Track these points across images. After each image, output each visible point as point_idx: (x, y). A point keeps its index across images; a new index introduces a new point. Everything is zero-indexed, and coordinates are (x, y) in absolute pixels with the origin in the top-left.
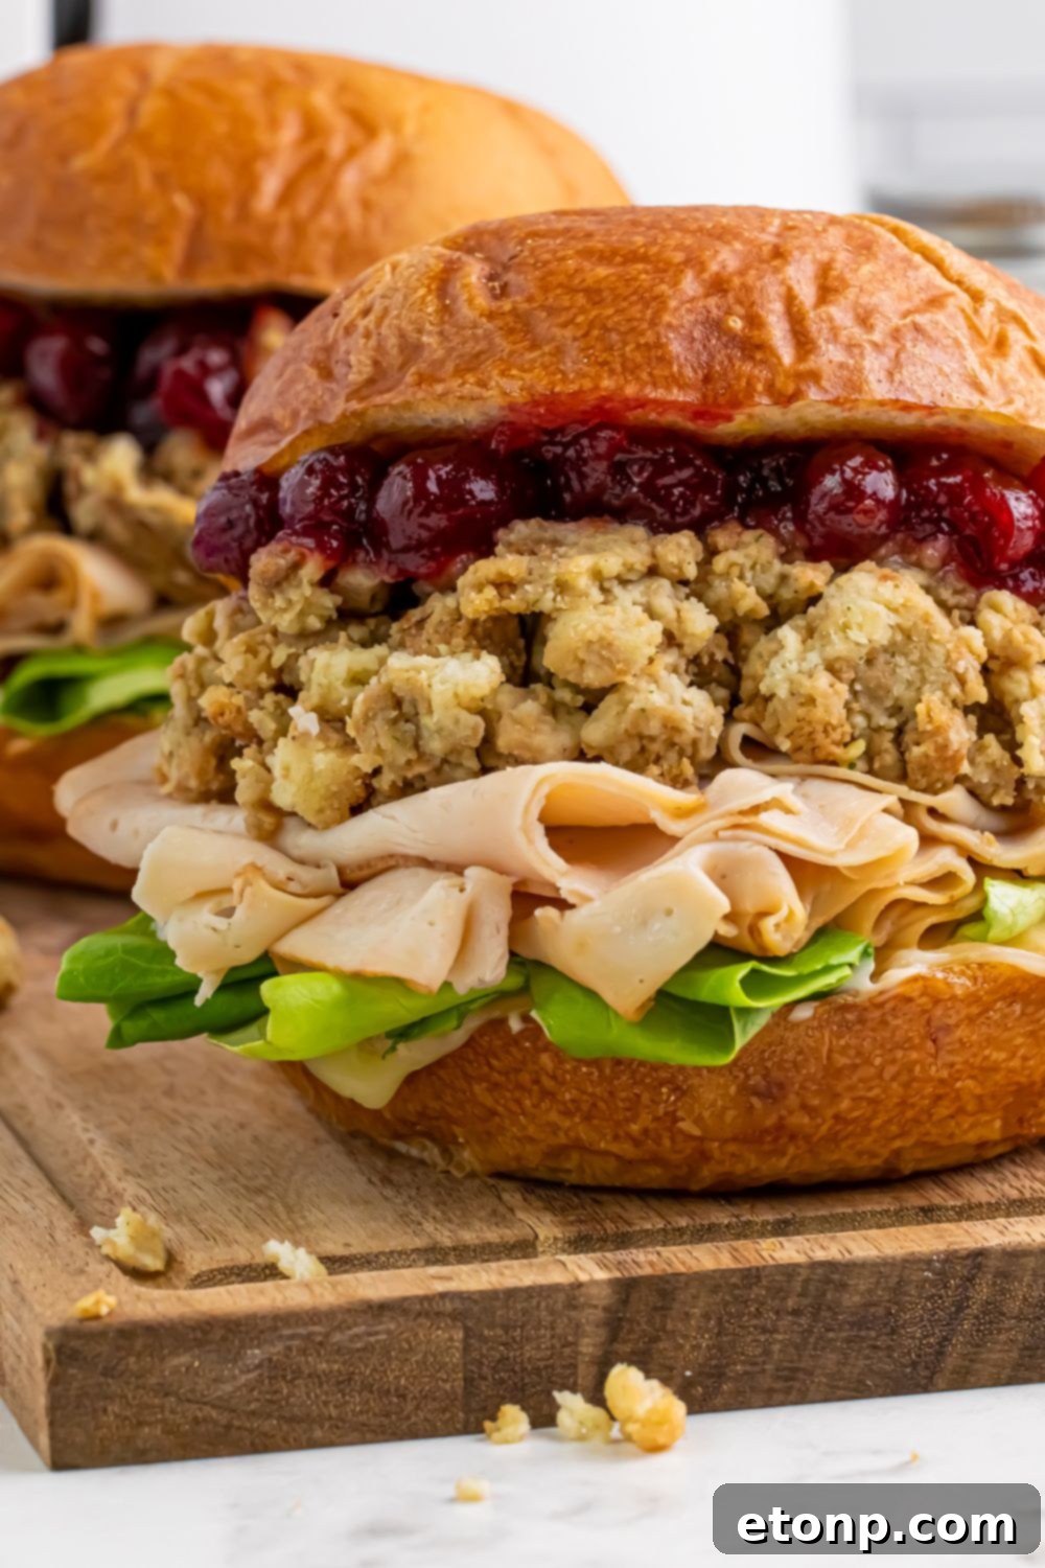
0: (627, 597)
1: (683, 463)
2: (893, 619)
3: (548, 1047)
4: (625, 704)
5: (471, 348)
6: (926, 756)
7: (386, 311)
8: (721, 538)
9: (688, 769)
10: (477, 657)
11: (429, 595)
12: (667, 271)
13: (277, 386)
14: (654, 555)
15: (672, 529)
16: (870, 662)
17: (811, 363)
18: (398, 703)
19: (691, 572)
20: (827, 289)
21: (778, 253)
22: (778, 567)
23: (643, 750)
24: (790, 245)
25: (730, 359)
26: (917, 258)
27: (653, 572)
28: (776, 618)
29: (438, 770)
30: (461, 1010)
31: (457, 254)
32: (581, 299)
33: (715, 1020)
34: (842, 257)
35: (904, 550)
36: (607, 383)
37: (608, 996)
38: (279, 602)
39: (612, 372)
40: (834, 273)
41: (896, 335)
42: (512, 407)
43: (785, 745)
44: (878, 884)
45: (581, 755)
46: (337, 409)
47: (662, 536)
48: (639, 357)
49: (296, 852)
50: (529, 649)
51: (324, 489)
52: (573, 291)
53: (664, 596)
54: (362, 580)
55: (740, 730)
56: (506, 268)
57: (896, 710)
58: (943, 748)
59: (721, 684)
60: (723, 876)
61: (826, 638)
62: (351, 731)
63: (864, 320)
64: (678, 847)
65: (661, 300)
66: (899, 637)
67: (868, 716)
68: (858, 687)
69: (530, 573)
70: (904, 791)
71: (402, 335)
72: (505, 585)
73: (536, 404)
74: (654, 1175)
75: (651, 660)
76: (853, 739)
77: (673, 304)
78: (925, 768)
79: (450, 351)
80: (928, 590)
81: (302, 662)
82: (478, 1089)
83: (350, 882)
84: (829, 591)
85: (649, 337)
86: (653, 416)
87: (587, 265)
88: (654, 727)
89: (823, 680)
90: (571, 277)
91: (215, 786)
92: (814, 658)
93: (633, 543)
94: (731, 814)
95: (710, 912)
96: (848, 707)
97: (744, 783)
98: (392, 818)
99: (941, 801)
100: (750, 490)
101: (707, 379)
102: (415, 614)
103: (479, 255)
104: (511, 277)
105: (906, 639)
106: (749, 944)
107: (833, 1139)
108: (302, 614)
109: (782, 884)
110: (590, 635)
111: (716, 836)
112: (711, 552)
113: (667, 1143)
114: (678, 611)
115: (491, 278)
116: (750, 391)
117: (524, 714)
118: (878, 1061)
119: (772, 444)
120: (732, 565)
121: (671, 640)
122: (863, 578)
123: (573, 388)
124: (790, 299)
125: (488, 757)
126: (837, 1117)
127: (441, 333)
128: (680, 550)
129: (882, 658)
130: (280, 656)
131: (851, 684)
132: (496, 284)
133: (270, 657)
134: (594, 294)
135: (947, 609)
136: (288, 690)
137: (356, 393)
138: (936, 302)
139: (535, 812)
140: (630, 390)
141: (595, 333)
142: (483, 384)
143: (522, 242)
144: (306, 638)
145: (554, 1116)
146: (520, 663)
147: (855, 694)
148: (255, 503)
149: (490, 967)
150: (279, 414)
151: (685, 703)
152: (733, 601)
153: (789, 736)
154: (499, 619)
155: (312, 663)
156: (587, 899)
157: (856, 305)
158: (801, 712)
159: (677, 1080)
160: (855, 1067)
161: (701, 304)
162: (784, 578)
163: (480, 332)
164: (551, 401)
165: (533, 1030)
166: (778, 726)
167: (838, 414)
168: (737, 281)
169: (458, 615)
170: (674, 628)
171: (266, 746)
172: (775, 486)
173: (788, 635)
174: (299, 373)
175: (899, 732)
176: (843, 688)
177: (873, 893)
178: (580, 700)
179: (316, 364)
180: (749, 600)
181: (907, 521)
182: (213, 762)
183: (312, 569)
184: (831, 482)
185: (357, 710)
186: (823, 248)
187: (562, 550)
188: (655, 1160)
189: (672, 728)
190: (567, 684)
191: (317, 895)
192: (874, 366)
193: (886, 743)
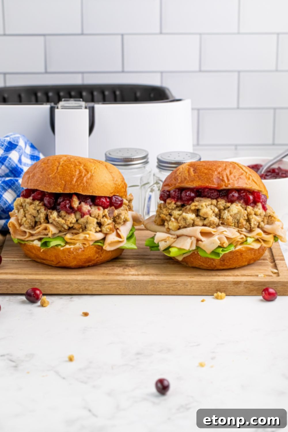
0: (209, 207)
1: (215, 192)
2: (237, 210)
3: (199, 255)
4: (209, 220)
5: (192, 179)
6: (241, 225)
7: (182, 174)
8: (219, 200)
9: (215, 226)
10: (192, 214)
11: (186, 205)
12: (214, 171)
13: (169, 181)
14: (211, 202)
15: (213, 199)
16: (235, 215)
17: (230, 182)
18: (184, 218)
19: (215, 204)
20: (231, 174)
21: (225, 169)
22: (225, 203)
23: (210, 224)
24: (227, 168)
25: (220, 182)
26: (240, 168)
27: (211, 204)
28: (225, 209)
29: (188, 226)
30: (190, 251)
31: (189, 167)
32: (204, 174)
33: (218, 254)
34: (232, 169)
35: (239, 201)
36: (207, 184)
37: (207, 251)
38: (170, 205)
39: (208, 183)
40: (231, 171)
41: (238, 178)
42: (197, 186)
43: (225, 224)
44: (235, 239)
45: (204, 225)
46: (177, 185)
47: (212, 200)
48: (211, 181)
49: (172, 233)
50: (198, 212)
51: (175, 193)
52: (203, 173)
53: (213, 207)
54: (179, 203)
55: (221, 222)
56: (195, 170)
57: (237, 220)
58: (242, 224)
59: (218, 216)
60: (219, 239)
61: (230, 213)
62: (179, 221)
63: (235, 177)
64: (214, 236)
65: (212, 175)
66: (238, 212)
67: (234, 220)
68: (234, 217)
69: (198, 204)
70: (238, 229)
71: (184, 177)
72: (196, 206)
73: (199, 186)
74: (210, 268)
75: (211, 215)
76: (233, 223)
77: (214, 175)
78: (241, 226)
79: (190, 179)
80: (241, 206)
81: (172, 212)
82: (192, 259)
83: (178, 237)
84: (231, 207)
85: (212, 179)
86: (212, 188)
87: (204, 170)
88: (212, 222)
89: (230, 217)
90: (203, 171)
91: (161, 224)
92: (229, 214)
93: (209, 201)
94: (220, 232)
95: (218, 243)
96: (232, 220)
97: (221, 228)
98: (183, 231)
99: (242, 230)
100: (222, 194)
101: (218, 184)
102: (185, 207)
103: (192, 167)
104: (196, 171)
105: (239, 212)
106: (222, 246)
107: (230, 265)
108: (172, 207)
109: (225, 240)
110: (205, 212)
111: (219, 234)
112: (218, 202)
113: (212, 265)
114: (214, 209)
115: (194, 171)
116: (223, 185)
117: (198, 221)
118: (235, 257)
119: (224, 190)
120: (220, 203)
121: (213, 212)
122: (234, 205)
123: (203, 185)
124: (227, 175)
125: (193, 225)
126: (230, 263)
127: (189, 177)
128: (214, 202)
129: (236, 214)
130: (170, 211)
131: (233, 217)
132: (194, 172)
133: (168, 211)
134: (206, 174)
135: (243, 208)
136: (171, 215)
137: (179, 183)
138: (242, 174)
139: (199, 232)
140: (210, 185)
141: (206, 179)
142: (193, 184)
143: (197, 166)
144: (172, 209)
145: (200, 262)
146: (197, 214)
147: (233, 218)
148: (167, 194)
149: (194, 248)
150: (170, 184)
151: (215, 219)
152: (220, 207)
153: (226, 223)
154: (195, 209)
155: (173, 213)
156: (205, 241)
157: (234, 175)
158: (228, 221)
159: (213, 260)
160: (232, 258)
161: (217, 175)
162: (226, 205)
163: (193, 177)
164: (201, 186)
165: (198, 254)
166: (225, 222)
167: (232, 188)
168: (221, 173)
169: (190, 209)
170: (214, 211)
171: (168, 221)
172: (225, 194)
173: (226, 211)
174: (172, 180)
175: (238, 222)
176: (232, 218)
177: (235, 240)
178: (203, 219)
179: (174, 179)
180: (222, 207)
181: (239, 198)
182: (161, 221)
183: (173, 202)
184: (231, 195)
185: (180, 218)
186: (230, 168)
187: (202, 201)
188: (210, 267)
189: (214, 222)
190: (202, 217)
191: (174, 239)
192: (236, 182)
193: (236, 224)
